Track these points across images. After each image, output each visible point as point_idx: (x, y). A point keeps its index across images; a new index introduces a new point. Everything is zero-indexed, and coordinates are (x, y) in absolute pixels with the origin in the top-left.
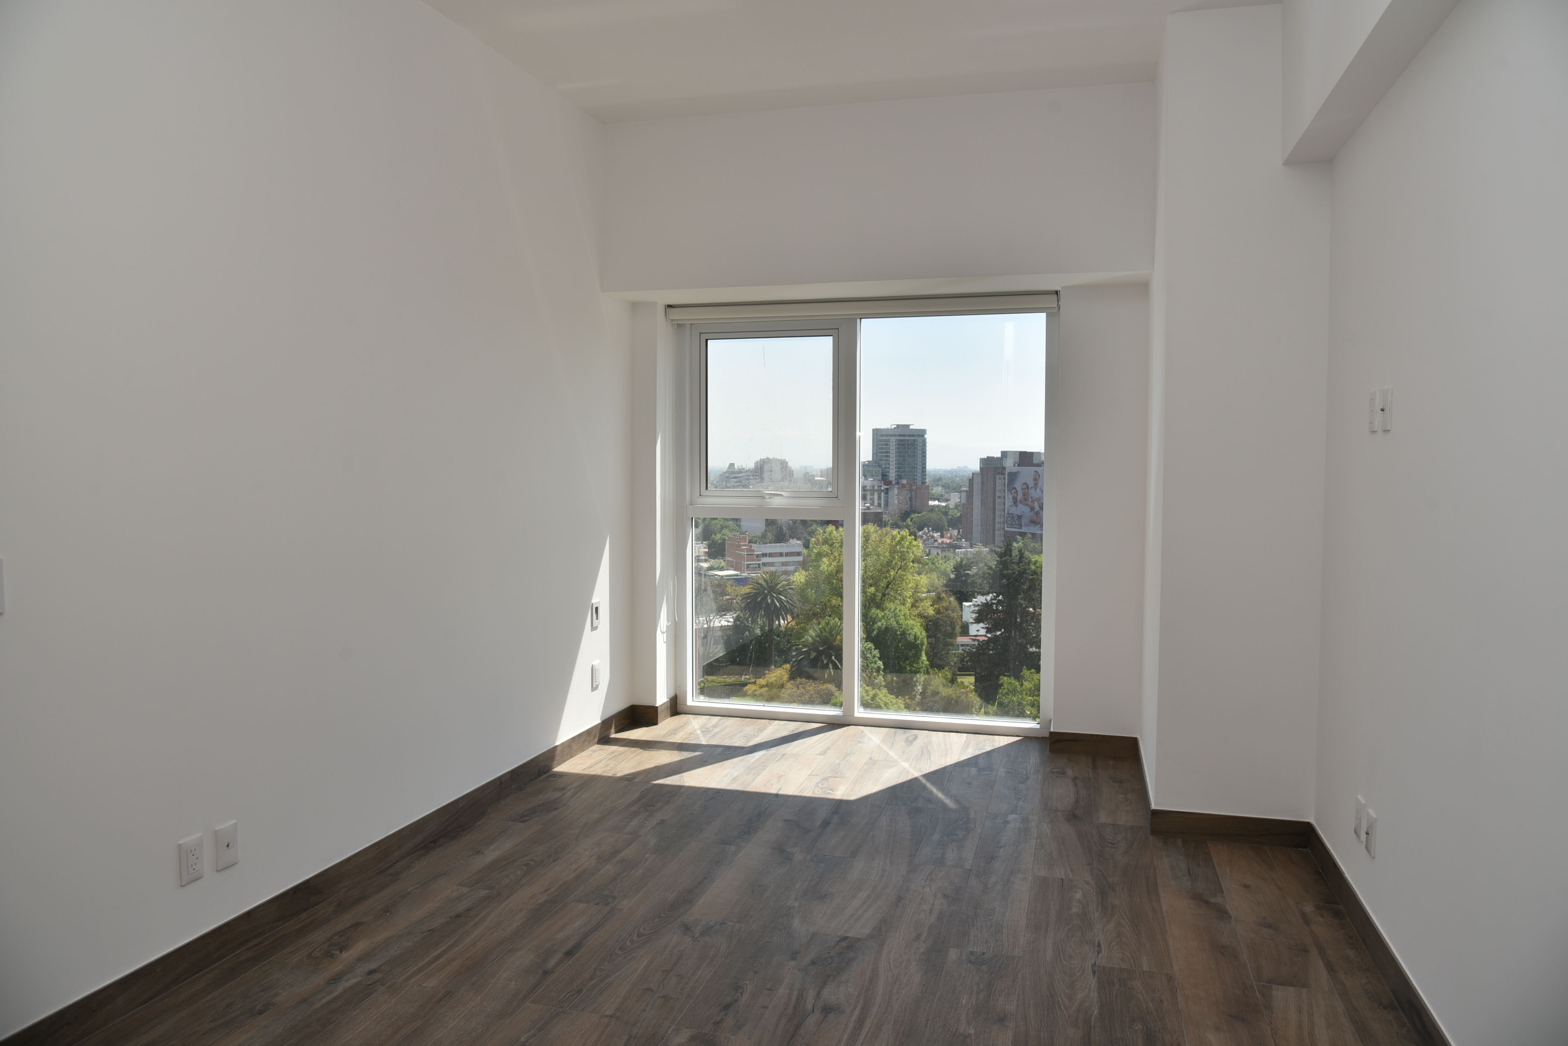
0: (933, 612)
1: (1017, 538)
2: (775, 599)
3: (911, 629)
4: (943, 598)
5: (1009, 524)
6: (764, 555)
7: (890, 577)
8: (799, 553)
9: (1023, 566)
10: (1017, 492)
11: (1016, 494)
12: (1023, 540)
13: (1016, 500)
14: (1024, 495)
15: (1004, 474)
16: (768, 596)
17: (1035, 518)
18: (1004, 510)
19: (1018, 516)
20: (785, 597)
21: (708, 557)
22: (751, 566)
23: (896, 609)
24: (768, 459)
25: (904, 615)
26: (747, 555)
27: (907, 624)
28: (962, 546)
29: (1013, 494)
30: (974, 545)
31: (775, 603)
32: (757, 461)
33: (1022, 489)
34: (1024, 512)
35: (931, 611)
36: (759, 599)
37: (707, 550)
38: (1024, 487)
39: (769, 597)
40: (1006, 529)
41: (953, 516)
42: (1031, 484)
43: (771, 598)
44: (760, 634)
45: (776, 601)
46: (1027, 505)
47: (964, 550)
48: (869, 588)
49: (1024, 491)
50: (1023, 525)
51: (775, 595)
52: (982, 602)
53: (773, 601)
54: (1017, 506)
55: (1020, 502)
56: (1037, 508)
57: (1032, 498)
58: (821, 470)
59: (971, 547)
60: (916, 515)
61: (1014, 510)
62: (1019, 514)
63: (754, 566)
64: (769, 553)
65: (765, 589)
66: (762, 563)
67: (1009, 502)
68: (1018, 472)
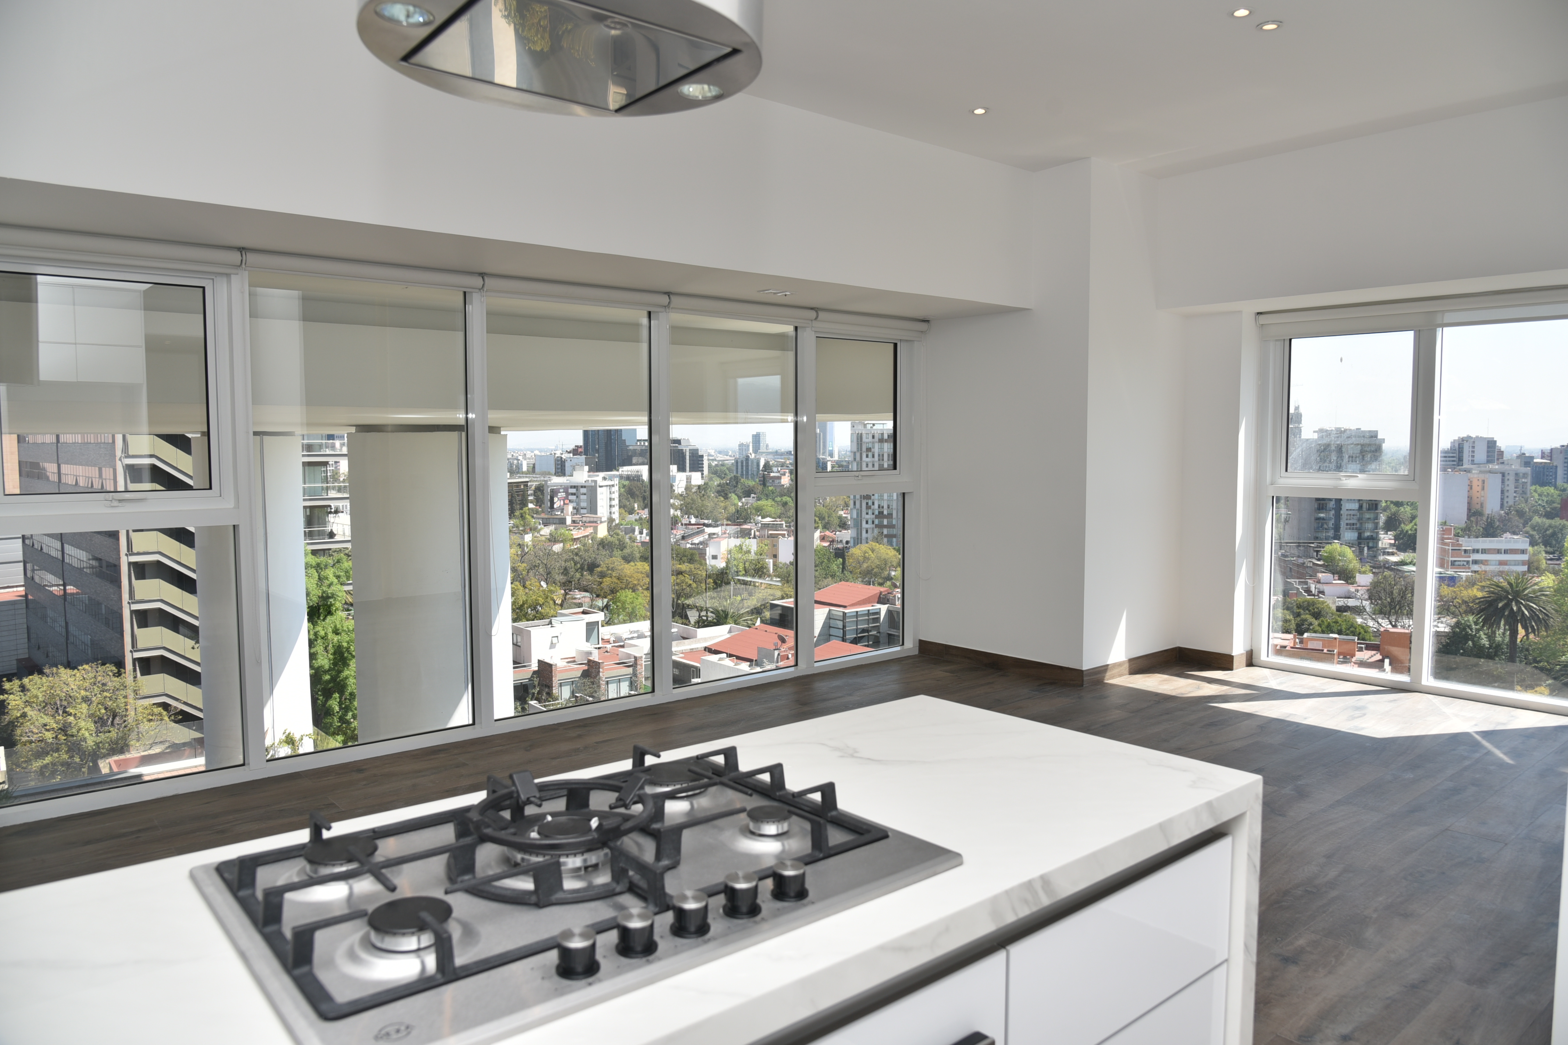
2: (1522, 607)
6: (1476, 551)
8: (1523, 551)
16: (1512, 602)
20: (1536, 605)
21: (1397, 549)
22: (1457, 563)
24: (1469, 437)
26: (1452, 550)
31: (1523, 612)
32: (1454, 440)
36: (1500, 605)
37: (1393, 542)
39: (1514, 603)
43: (1516, 605)
44: (1488, 646)
45: (1523, 609)
51: (1523, 601)
53: (1519, 609)
58: (1542, 450)
63: (1462, 563)
64: (1482, 549)
65: (1508, 593)
66: (1473, 560)
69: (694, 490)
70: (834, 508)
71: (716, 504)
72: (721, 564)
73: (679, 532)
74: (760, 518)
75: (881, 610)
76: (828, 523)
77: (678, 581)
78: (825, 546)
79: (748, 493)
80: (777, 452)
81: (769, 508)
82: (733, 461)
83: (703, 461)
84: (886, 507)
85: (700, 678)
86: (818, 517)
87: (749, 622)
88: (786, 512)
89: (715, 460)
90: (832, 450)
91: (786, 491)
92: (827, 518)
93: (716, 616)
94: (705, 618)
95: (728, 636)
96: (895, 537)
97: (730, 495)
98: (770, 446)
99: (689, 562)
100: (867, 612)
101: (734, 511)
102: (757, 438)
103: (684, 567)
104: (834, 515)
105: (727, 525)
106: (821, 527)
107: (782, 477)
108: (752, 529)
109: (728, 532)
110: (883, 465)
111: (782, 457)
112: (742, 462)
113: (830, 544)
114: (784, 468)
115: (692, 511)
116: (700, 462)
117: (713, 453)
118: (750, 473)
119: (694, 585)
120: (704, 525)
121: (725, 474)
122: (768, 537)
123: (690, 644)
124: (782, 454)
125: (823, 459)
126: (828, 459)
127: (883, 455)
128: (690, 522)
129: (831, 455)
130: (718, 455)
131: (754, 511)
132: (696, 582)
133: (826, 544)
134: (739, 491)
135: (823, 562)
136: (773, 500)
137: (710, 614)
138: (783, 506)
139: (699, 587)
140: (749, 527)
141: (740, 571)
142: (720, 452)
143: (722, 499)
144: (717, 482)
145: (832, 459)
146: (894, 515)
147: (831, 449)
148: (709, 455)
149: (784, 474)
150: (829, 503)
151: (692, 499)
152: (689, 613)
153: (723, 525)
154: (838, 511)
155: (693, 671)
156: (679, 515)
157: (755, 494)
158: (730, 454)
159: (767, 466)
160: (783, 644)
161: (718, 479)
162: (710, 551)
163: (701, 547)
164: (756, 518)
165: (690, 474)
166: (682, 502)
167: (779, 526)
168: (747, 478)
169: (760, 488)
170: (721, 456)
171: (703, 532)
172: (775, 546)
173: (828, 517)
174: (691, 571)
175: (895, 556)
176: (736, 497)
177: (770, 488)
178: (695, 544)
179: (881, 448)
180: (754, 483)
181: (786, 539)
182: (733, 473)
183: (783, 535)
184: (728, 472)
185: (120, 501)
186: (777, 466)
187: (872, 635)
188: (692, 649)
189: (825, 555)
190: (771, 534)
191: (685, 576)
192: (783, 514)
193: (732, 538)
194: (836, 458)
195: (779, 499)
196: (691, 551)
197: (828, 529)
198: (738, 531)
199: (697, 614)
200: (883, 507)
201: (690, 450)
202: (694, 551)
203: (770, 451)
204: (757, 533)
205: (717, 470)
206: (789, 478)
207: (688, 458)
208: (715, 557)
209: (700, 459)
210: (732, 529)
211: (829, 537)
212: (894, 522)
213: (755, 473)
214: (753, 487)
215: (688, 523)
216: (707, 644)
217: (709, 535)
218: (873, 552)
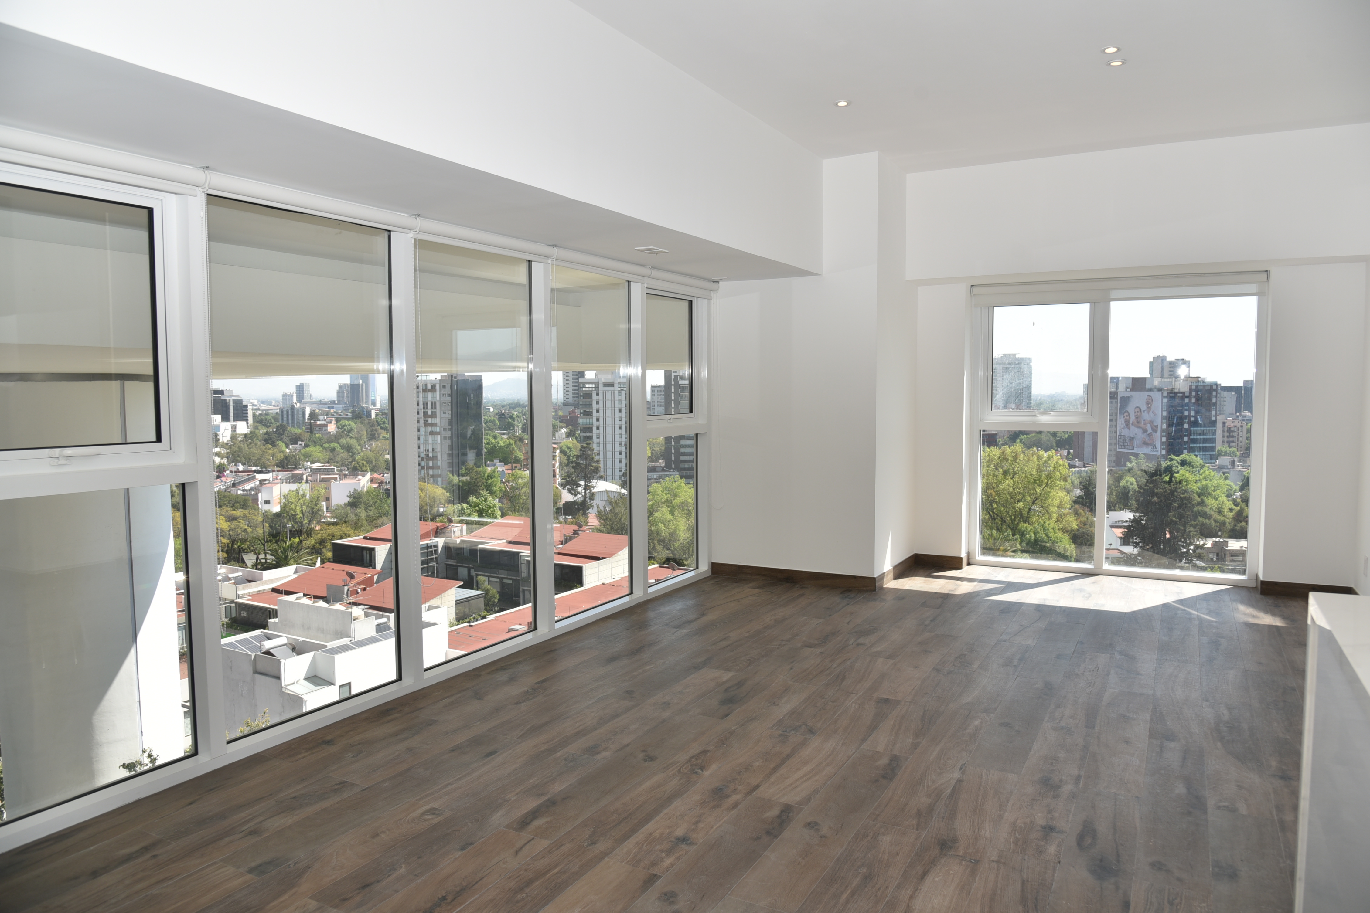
0: (1076, 527)
1: (1130, 459)
3: (1060, 541)
4: (1081, 514)
5: (1121, 445)
7: (1036, 494)
9: (1174, 485)
10: (1129, 415)
11: (1128, 417)
12: (1136, 460)
13: (1129, 422)
14: (1137, 418)
15: (1117, 398)
17: (1147, 440)
18: (1116, 432)
19: (1130, 437)
23: (1045, 523)
25: (1053, 529)
27: (1057, 537)
28: (1076, 466)
29: (1126, 417)
30: (1087, 464)
33: (1135, 412)
34: (1136, 434)
35: (1074, 526)
38: (1136, 411)
40: (1118, 450)
41: (1061, 437)
42: (1144, 407)
46: (1140, 427)
47: (1077, 469)
48: (1018, 504)
49: (1136, 414)
50: (1135, 446)
52: (1129, 519)
54: (1129, 429)
55: (1133, 424)
56: (1150, 431)
57: (1144, 420)
59: (1084, 466)
60: (1025, 436)
61: (1126, 432)
62: (1132, 436)
67: (1122, 424)
68: (1131, 396)
69: (240, 439)
70: (381, 452)
71: (263, 451)
72: (276, 509)
73: (229, 479)
74: (309, 463)
75: (439, 543)
76: (375, 466)
77: (233, 526)
78: (374, 488)
79: (295, 440)
80: (320, 401)
81: (317, 454)
82: (278, 411)
83: (247, 410)
84: (431, 450)
85: (277, 617)
86: (366, 461)
87: (309, 562)
88: (334, 457)
89: (259, 409)
90: (375, 400)
91: (333, 438)
92: (374, 462)
93: (276, 558)
94: (263, 561)
95: (295, 576)
96: (440, 477)
97: (277, 443)
98: (314, 396)
99: (242, 508)
100: (426, 546)
101: (283, 457)
102: (300, 389)
103: (238, 513)
104: (381, 458)
105: (278, 471)
106: (369, 470)
107: (329, 425)
108: (304, 474)
109: (279, 478)
110: (427, 412)
111: (327, 406)
112: (287, 411)
113: (379, 486)
114: (330, 416)
115: (239, 458)
116: (244, 412)
117: (256, 403)
118: (296, 422)
119: (249, 530)
120: (255, 472)
121: (271, 423)
122: (320, 481)
123: (257, 587)
124: (325, 403)
125: (367, 407)
126: (371, 408)
127: (427, 404)
128: (238, 469)
129: (374, 404)
130: (261, 405)
131: (302, 457)
132: (251, 527)
133: (375, 486)
134: (285, 439)
135: (376, 502)
136: (321, 446)
137: (268, 556)
138: (332, 452)
139: (255, 531)
140: (300, 472)
141: (298, 514)
142: (263, 402)
143: (270, 446)
144: (262, 430)
145: (374, 408)
146: (439, 457)
147: (373, 398)
148: (253, 405)
149: (331, 422)
150: (376, 448)
151: (239, 448)
152: (245, 557)
153: (274, 471)
154: (384, 455)
155: (269, 611)
156: (226, 463)
157: (302, 441)
158: (273, 404)
159: (313, 415)
160: (352, 580)
161: (264, 427)
162: (261, 497)
163: (253, 493)
164: (305, 463)
165: (235, 423)
166: (228, 451)
167: (330, 470)
168: (293, 426)
169: (307, 435)
170: (265, 406)
171: (254, 478)
172: (328, 489)
173: (376, 461)
174: (245, 516)
175: (443, 494)
176: (284, 445)
177: (317, 435)
178: (246, 490)
179: (425, 398)
180: (300, 431)
181: (338, 482)
182: (278, 421)
183: (335, 479)
184: (273, 421)
185: (68, 457)
186: (322, 415)
187: (431, 566)
188: (259, 591)
189: (377, 495)
190: (323, 478)
191: (239, 522)
192: (332, 459)
193: (284, 483)
194: (378, 406)
195: (326, 445)
196: (243, 497)
197: (376, 472)
198: (290, 477)
199: (255, 556)
200: (428, 450)
201: (233, 400)
202: (247, 497)
203: (314, 400)
204: (309, 478)
205: (262, 419)
206: (336, 425)
207: (231, 407)
208: (267, 502)
209: (244, 409)
210: (281, 475)
211: (377, 479)
212: (439, 464)
213: (301, 421)
214: (300, 435)
215: (236, 470)
216: (274, 585)
217: (261, 481)
218: (422, 491)
